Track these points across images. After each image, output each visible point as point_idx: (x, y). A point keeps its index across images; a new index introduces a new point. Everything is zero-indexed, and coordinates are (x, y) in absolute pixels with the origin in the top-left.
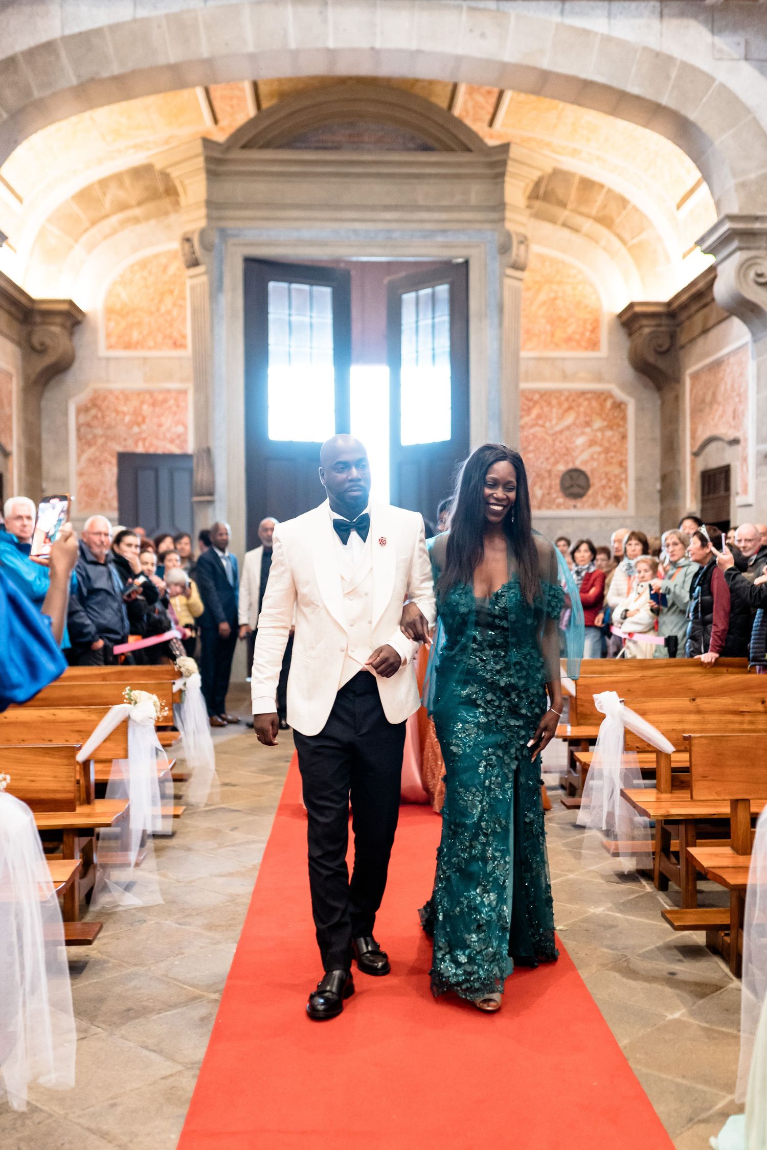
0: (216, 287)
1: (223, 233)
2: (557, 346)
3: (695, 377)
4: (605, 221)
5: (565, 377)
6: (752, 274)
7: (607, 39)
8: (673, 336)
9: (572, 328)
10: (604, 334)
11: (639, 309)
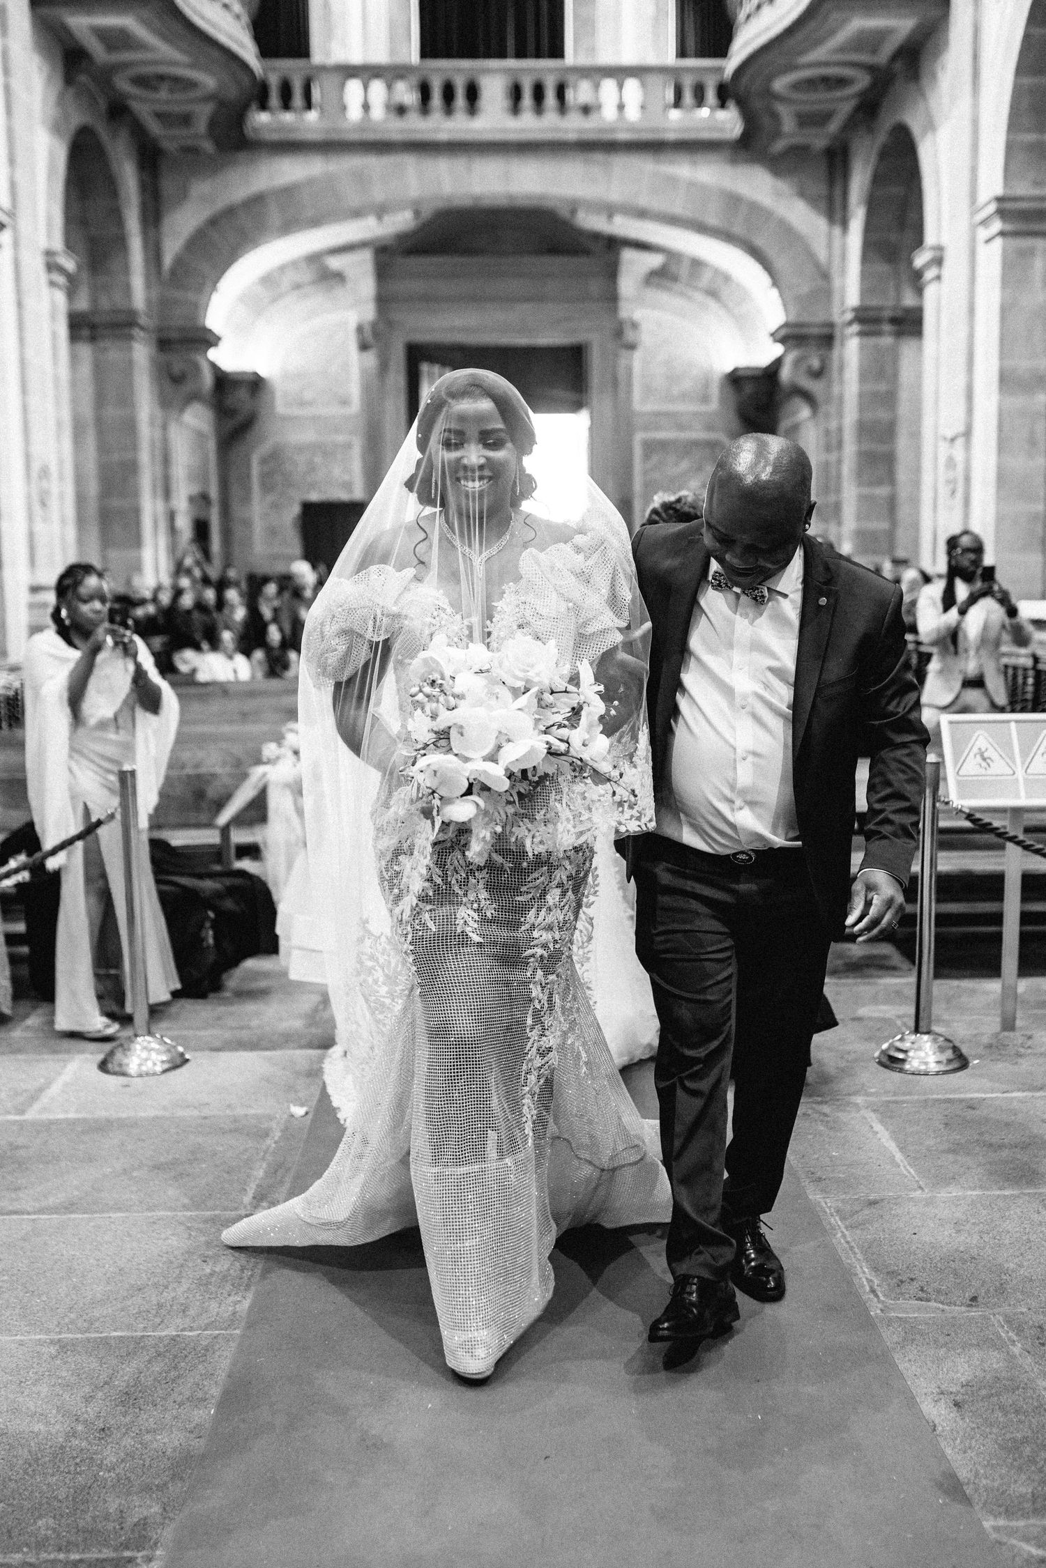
0: (384, 367)
1: (390, 324)
4: (713, 293)
5: (681, 427)
6: (804, 367)
7: (691, 184)
9: (687, 385)
10: (715, 391)
11: (740, 373)
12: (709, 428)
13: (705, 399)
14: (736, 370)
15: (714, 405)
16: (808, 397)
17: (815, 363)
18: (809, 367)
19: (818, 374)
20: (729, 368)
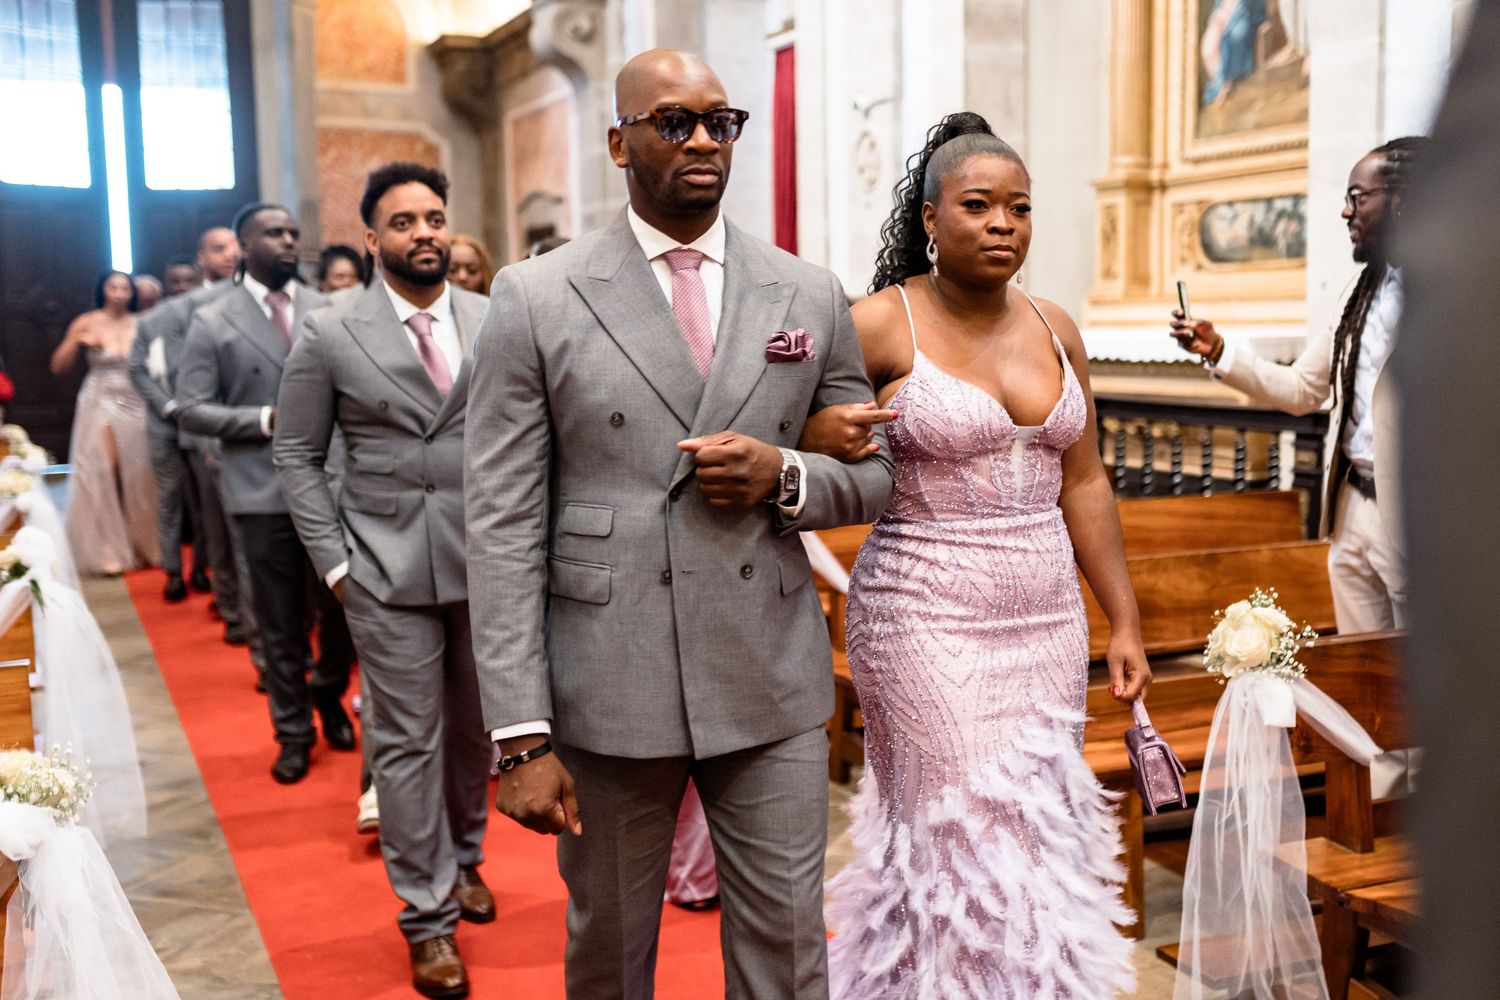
2: (354, 77)
3: (517, 123)
5: (367, 113)
6: (568, 27)
8: (490, 74)
9: (372, 57)
10: (411, 67)
11: (451, 43)
12: (406, 116)
13: (399, 77)
14: (443, 38)
15: (411, 86)
16: (567, 65)
17: (585, 24)
18: (576, 31)
19: (587, 38)
20: (430, 37)
